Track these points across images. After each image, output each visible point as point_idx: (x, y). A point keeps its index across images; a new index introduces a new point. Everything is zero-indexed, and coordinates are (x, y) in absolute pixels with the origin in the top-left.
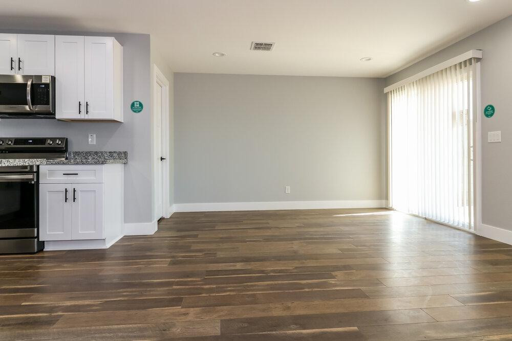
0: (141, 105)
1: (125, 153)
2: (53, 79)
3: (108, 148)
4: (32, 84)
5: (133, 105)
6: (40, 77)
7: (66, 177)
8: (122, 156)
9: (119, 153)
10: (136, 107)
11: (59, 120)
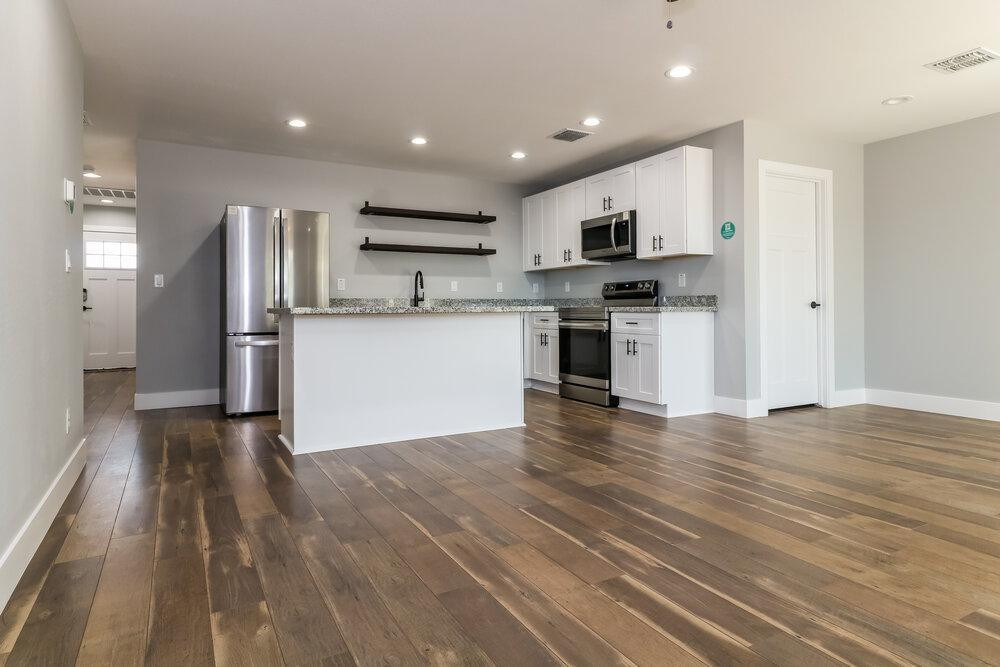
0: (732, 227)
1: (714, 297)
2: (633, 214)
3: (696, 292)
4: (616, 224)
5: (723, 229)
6: (621, 214)
7: (628, 327)
8: (710, 301)
9: (708, 298)
10: (727, 231)
11: (641, 260)
